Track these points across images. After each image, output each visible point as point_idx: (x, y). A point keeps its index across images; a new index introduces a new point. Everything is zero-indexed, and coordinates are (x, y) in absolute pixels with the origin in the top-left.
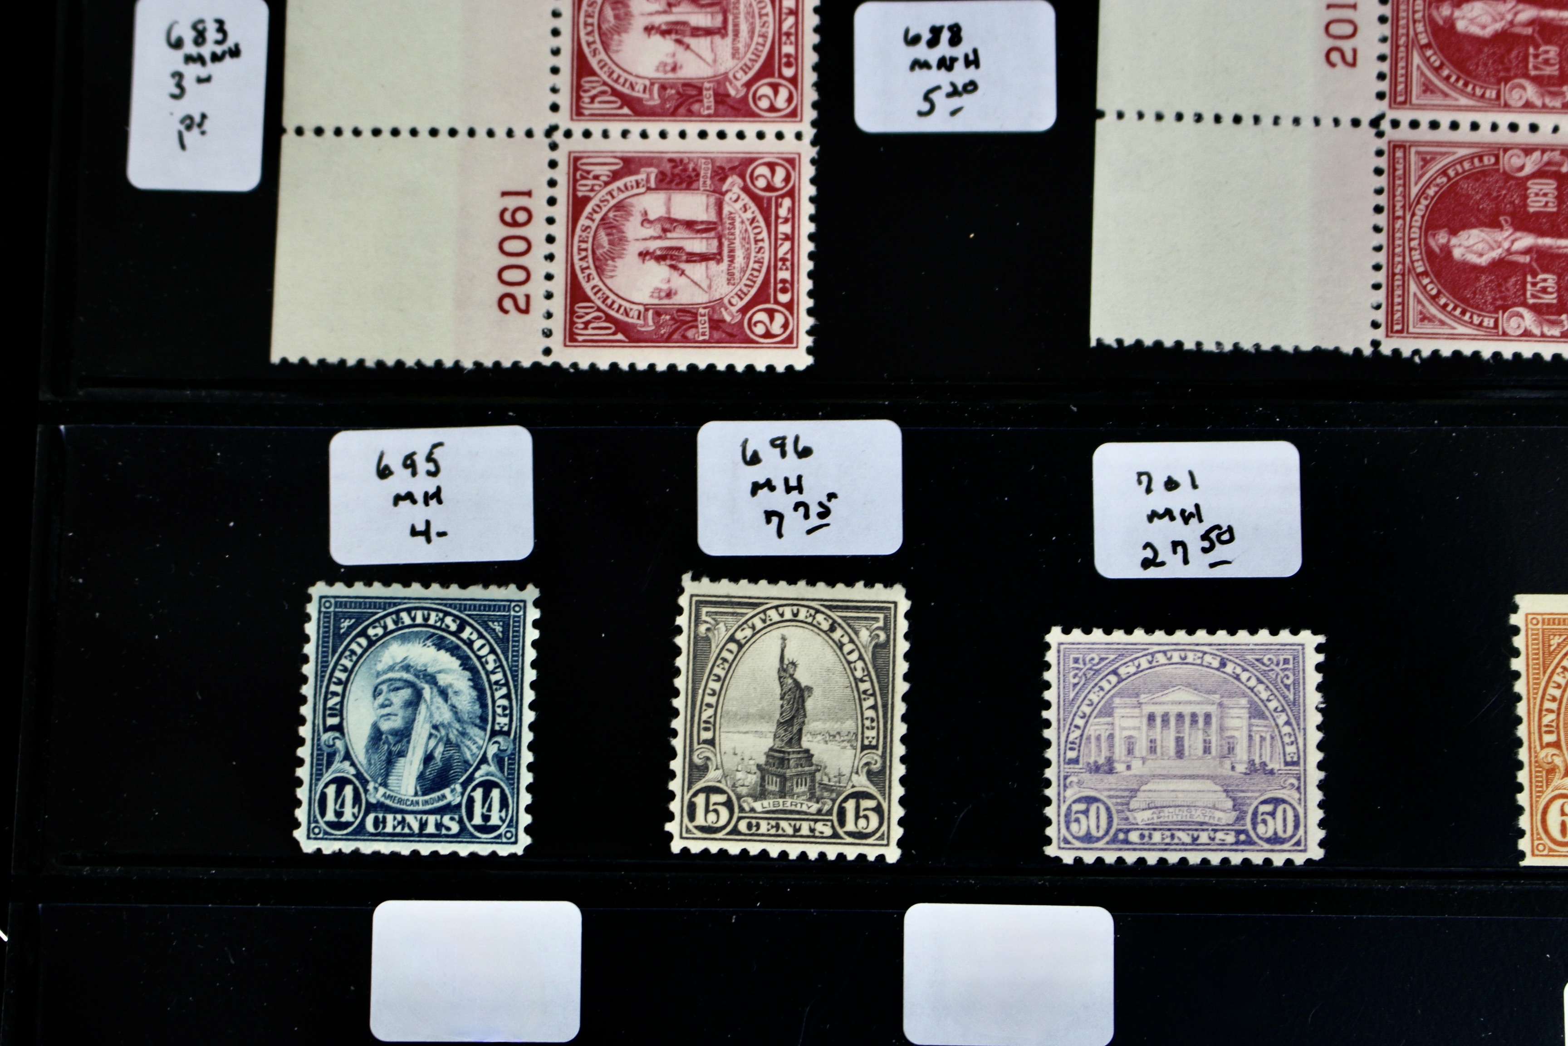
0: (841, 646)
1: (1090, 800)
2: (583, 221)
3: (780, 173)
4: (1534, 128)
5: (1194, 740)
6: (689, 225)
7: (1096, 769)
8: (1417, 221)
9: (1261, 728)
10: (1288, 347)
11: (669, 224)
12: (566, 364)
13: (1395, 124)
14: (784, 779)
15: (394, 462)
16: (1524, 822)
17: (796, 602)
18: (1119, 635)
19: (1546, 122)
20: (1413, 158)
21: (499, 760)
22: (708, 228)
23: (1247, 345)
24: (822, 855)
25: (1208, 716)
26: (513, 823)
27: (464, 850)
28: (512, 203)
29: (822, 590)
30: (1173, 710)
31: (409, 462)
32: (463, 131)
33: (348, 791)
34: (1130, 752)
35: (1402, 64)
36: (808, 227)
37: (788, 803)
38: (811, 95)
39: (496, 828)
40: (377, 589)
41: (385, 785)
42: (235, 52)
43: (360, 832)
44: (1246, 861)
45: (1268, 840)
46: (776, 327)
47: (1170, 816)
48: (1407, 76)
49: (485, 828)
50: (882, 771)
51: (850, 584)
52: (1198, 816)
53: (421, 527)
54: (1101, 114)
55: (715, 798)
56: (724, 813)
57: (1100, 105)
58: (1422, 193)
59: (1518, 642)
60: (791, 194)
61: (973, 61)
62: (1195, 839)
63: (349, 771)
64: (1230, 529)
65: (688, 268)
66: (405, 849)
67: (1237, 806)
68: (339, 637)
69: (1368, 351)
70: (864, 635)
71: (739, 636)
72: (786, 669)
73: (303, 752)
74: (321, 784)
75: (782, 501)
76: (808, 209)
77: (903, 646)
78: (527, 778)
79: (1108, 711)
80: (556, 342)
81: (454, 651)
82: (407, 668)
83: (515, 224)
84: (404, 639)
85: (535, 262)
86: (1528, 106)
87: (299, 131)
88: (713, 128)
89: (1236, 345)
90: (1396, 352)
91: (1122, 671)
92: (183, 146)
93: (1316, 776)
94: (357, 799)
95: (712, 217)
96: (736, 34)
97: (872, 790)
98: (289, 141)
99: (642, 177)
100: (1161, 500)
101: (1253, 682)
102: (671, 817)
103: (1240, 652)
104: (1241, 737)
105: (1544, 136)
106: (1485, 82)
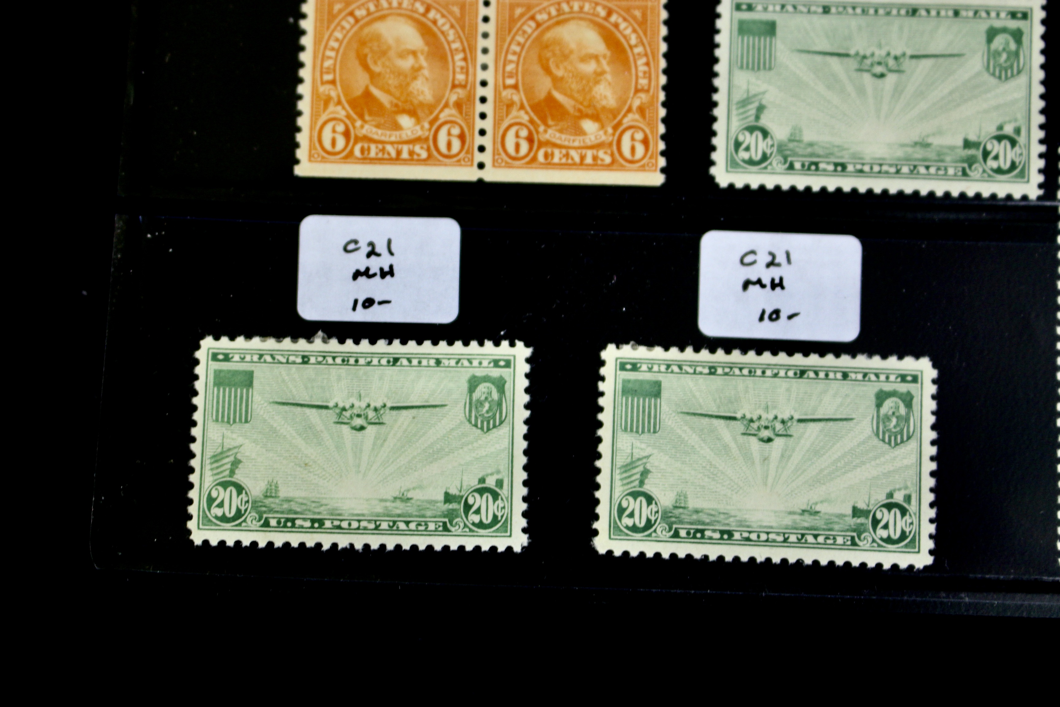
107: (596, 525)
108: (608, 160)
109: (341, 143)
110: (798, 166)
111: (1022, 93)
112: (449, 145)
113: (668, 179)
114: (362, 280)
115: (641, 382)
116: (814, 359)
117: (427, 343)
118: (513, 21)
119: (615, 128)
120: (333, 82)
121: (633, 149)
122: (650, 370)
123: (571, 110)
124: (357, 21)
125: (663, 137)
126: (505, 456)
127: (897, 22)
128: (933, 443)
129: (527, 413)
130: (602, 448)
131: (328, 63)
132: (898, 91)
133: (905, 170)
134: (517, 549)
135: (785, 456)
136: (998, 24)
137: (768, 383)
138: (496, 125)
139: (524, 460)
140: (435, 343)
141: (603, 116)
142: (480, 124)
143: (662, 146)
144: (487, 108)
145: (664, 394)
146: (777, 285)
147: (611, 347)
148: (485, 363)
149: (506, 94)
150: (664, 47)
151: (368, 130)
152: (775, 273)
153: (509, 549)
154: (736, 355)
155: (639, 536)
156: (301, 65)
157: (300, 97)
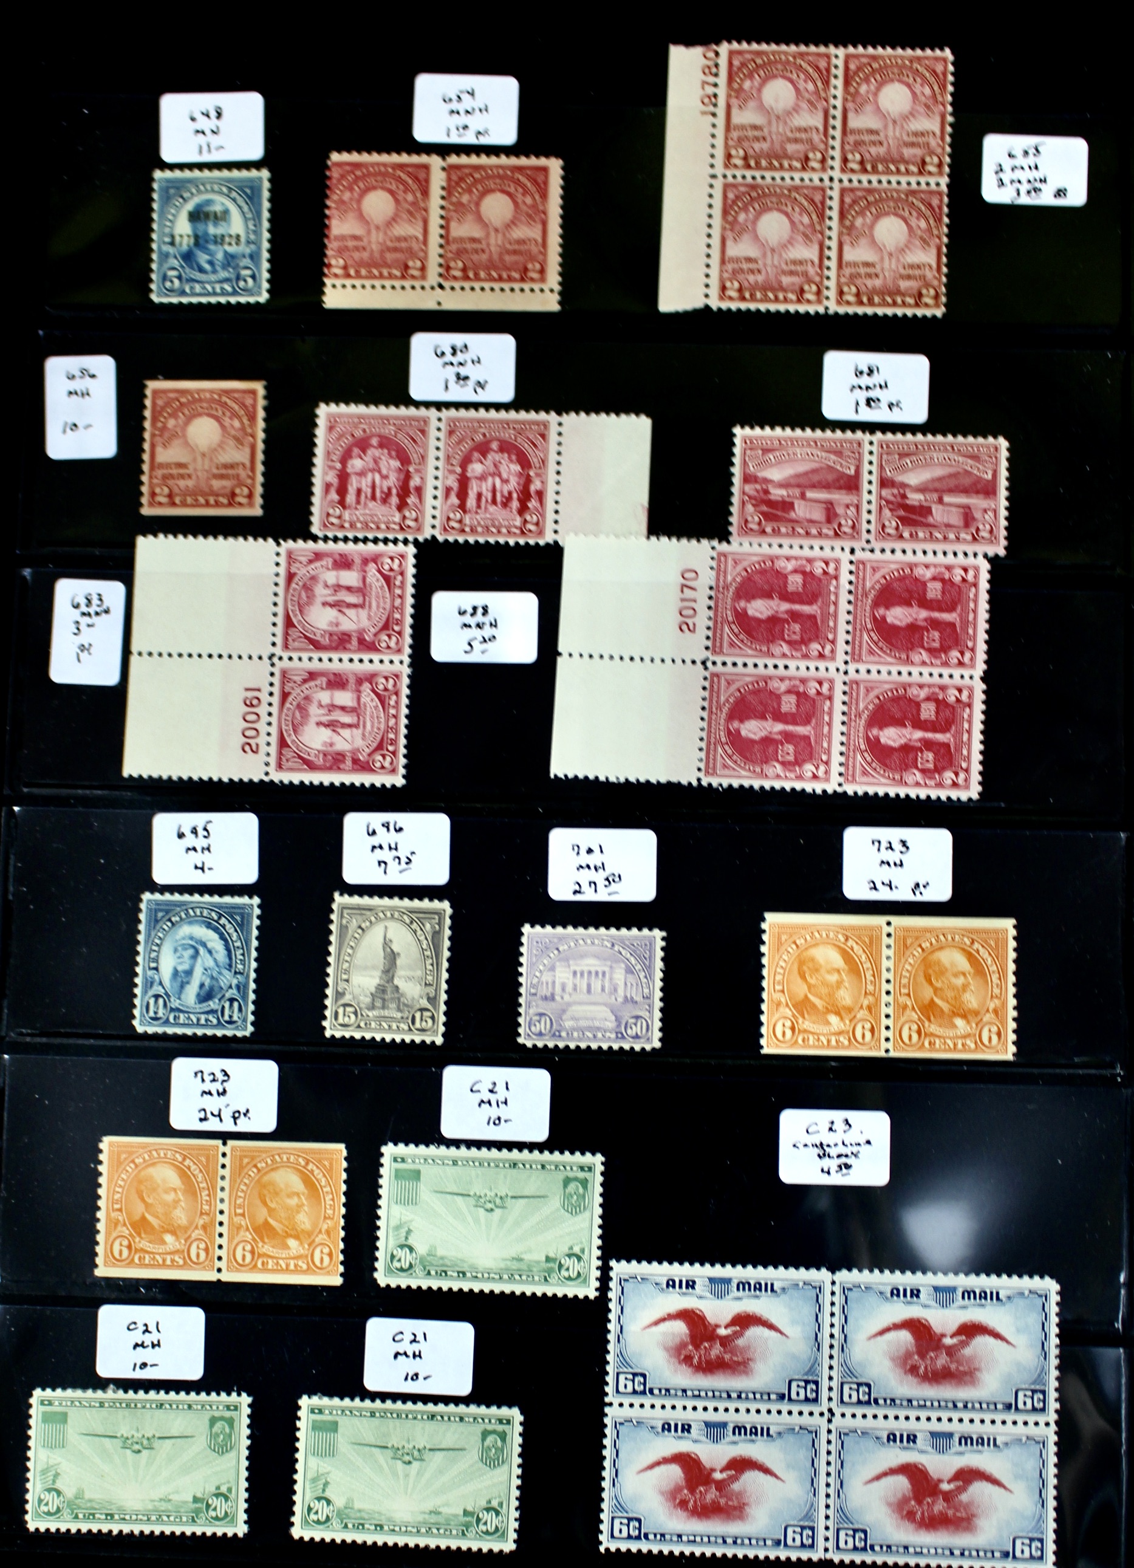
0: (415, 932)
1: (541, 1015)
2: (287, 705)
3: (391, 681)
4: (786, 667)
5: (596, 985)
6: (343, 708)
7: (546, 998)
8: (724, 715)
9: (631, 979)
10: (654, 781)
11: (332, 707)
12: (276, 781)
13: (714, 663)
14: (384, 1000)
15: (187, 830)
16: (763, 1030)
17: (393, 909)
18: (559, 929)
19: (792, 664)
20: (723, 682)
21: (238, 987)
22: (353, 710)
23: (633, 779)
24: (403, 1040)
25: (604, 973)
26: (245, 1020)
27: (219, 1033)
28: (250, 694)
29: (406, 902)
30: (586, 969)
31: (194, 831)
32: (225, 655)
33: (161, 1001)
34: (563, 990)
35: (719, 631)
36: (405, 711)
37: (386, 1013)
38: (408, 641)
39: (235, 1022)
40: (177, 897)
41: (179, 998)
42: (107, 611)
43: (167, 1022)
44: (621, 1048)
45: (633, 1038)
46: (387, 764)
47: (583, 1023)
48: (721, 639)
49: (230, 1022)
50: (435, 998)
51: (421, 899)
52: (597, 1024)
53: (200, 865)
54: (560, 654)
55: (349, 1009)
56: (353, 1017)
57: (560, 649)
58: (727, 701)
59: (765, 937)
60: (397, 694)
61: (494, 625)
62: (595, 1036)
63: (161, 991)
64: (620, 876)
65: (340, 731)
66: (189, 1032)
67: (618, 1019)
68: (157, 921)
69: (695, 783)
70: (428, 926)
71: (363, 926)
72: (387, 943)
73: (138, 980)
74: (147, 998)
75: (386, 855)
76: (405, 701)
77: (448, 933)
78: (252, 997)
79: (552, 969)
80: (271, 769)
81: (216, 930)
82: (192, 938)
83: (252, 705)
84: (190, 923)
85: (262, 726)
86: (784, 655)
87: (140, 654)
88: (356, 657)
89: (627, 780)
90: (710, 785)
91: (561, 949)
92: (79, 660)
93: (658, 1004)
94: (165, 1005)
95: (355, 704)
96: (370, 607)
97: (430, 1007)
98: (134, 660)
99: (318, 682)
100: (585, 859)
101: (628, 955)
102: (325, 1018)
103: (622, 940)
104: (621, 984)
105: (792, 671)
106: (761, 642)
107: (293, 1519)
108: (305, 1267)
109: (125, 1252)
110: (433, 1273)
111: (587, 1224)
112: (198, 1256)
113: (345, 1281)
114: (139, 1349)
115: (324, 1422)
116: (441, 1407)
117: (183, 1393)
118: (241, 1167)
119: (310, 1245)
120: (120, 1210)
121: (322, 1260)
122: (331, 1413)
123: (280, 1232)
124: (136, 1166)
125: (342, 1252)
126: (233, 1472)
127: (503, 1172)
128: (519, 1466)
129: (249, 1442)
130: (298, 1466)
131: (117, 1196)
132: (502, 1221)
133: (505, 1277)
134: (240, 1535)
135: (419, 1474)
136: (571, 1175)
137: (410, 1423)
138: (230, 1241)
139: (246, 1474)
140: (188, 1393)
141: (301, 1237)
142: (219, 1241)
143: (341, 1257)
144: (224, 1230)
145: (340, 1430)
146: (417, 1355)
147: (305, 1397)
148: (221, 1408)
149: (237, 1220)
150: (344, 1188)
151: (144, 1244)
152: (416, 1347)
153: (235, 1535)
154: (389, 1404)
155: (321, 1527)
156: (99, 1197)
157: (98, 1220)
